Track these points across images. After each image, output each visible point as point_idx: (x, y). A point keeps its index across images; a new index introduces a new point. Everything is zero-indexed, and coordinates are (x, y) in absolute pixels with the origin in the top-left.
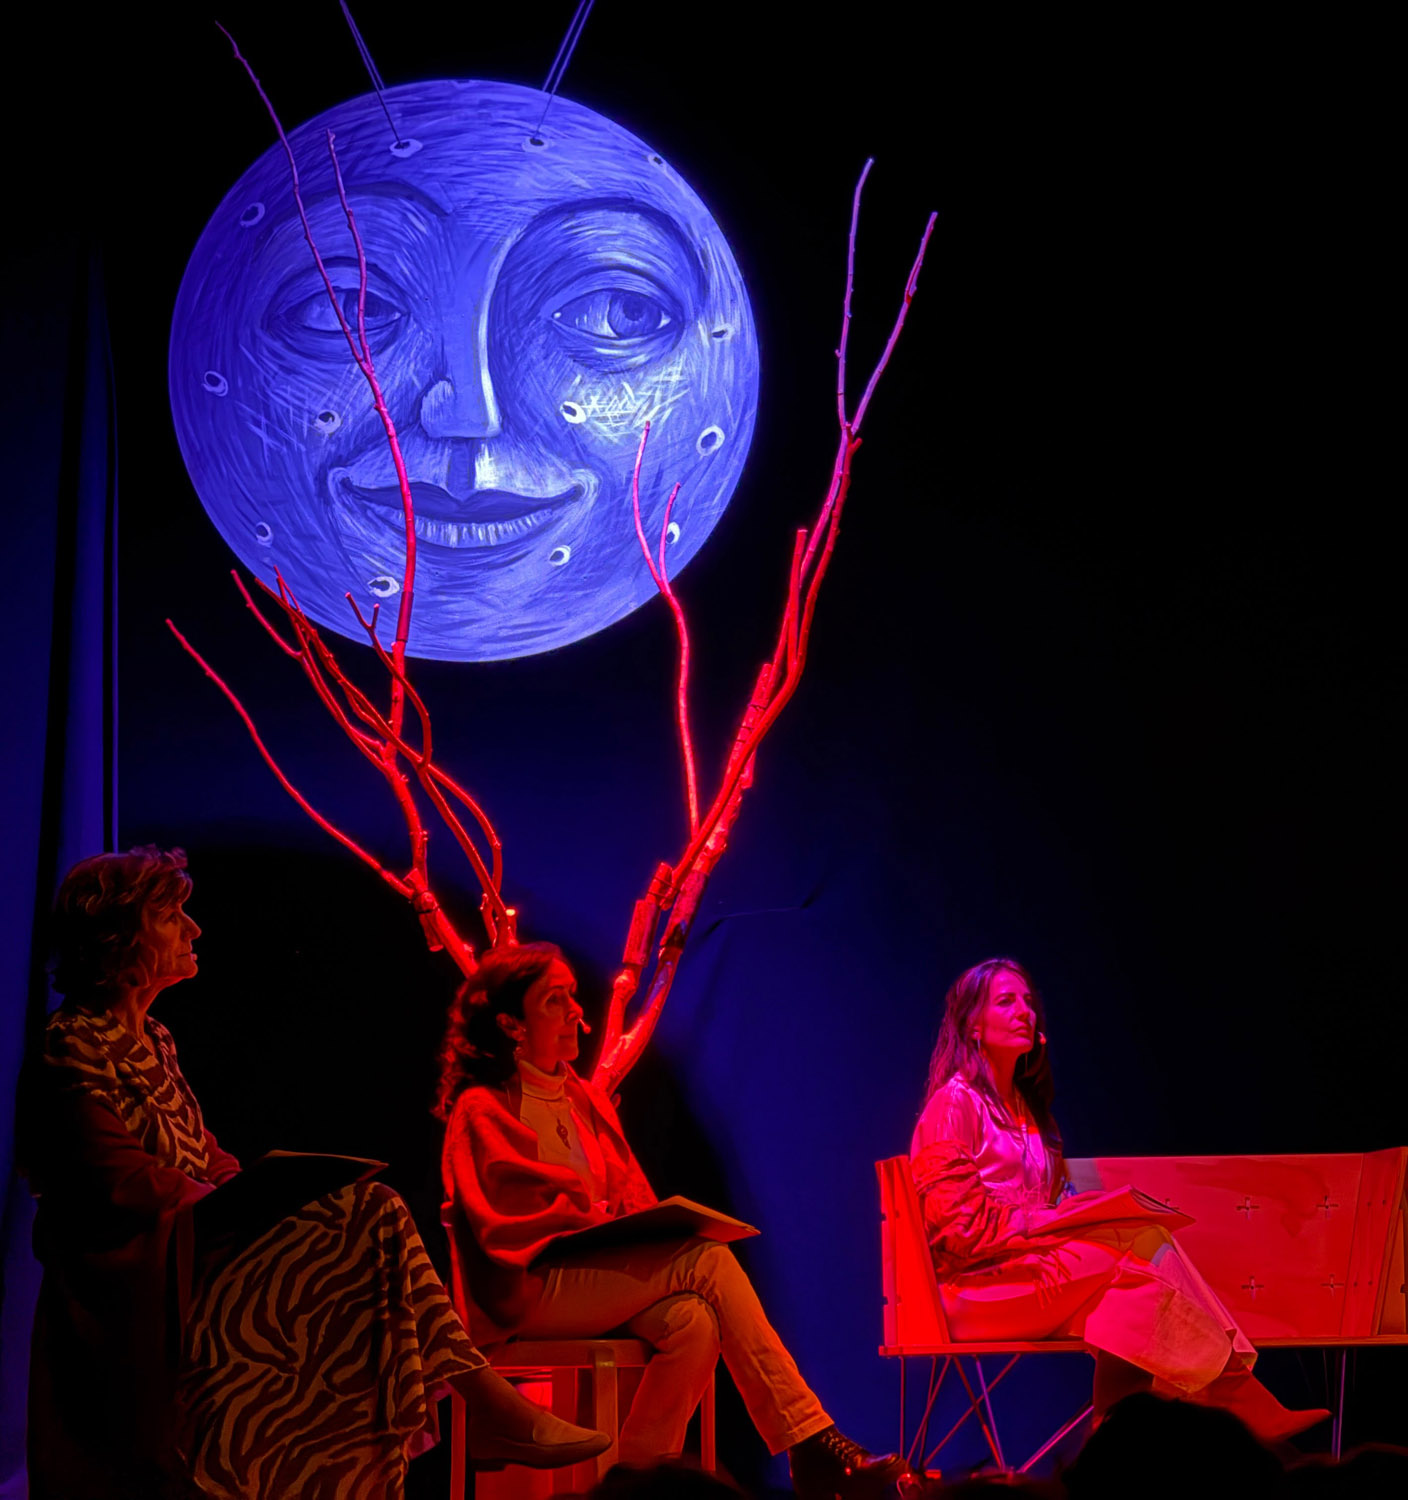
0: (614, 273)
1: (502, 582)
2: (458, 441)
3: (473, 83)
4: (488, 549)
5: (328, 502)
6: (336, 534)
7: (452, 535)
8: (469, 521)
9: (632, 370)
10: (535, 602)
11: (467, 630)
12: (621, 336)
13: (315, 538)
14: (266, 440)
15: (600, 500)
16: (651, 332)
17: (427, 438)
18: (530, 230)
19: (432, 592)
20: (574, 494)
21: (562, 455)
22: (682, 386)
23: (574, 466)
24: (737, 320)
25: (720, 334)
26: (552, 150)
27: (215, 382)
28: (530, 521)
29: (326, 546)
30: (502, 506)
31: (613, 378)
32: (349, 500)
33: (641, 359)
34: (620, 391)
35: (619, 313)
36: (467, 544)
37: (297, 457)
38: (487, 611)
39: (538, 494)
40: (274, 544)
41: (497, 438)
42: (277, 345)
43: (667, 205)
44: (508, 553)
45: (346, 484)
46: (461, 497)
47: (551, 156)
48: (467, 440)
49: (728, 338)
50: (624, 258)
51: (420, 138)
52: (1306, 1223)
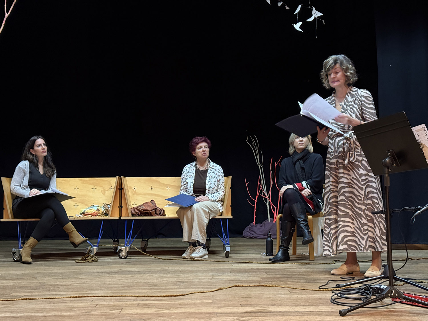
52: (106, 192)
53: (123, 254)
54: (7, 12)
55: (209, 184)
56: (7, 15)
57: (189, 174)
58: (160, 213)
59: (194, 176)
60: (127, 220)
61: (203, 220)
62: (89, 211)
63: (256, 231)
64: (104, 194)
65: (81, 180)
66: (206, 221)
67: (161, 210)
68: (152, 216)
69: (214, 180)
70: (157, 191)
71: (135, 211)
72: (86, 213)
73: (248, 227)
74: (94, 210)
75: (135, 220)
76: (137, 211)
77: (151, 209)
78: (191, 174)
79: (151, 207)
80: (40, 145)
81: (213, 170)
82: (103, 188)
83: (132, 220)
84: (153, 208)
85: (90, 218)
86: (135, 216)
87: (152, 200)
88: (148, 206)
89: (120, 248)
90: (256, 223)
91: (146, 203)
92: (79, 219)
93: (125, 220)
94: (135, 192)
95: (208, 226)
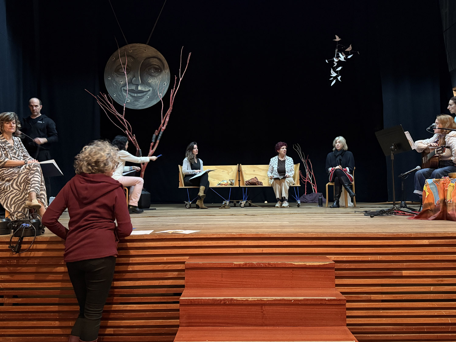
0: (154, 65)
1: (141, 100)
3: (138, 44)
4: (140, 97)
5: (122, 91)
6: (123, 95)
7: (136, 95)
8: (137, 93)
9: (156, 76)
10: (145, 103)
11: (137, 106)
13: (120, 95)
14: (115, 84)
15: (152, 91)
16: (158, 72)
17: (133, 84)
18: (144, 60)
20: (149, 90)
21: (148, 86)
22: (161, 78)
23: (149, 87)
24: (168, 70)
25: (166, 72)
26: (147, 51)
27: (109, 78)
28: (144, 93)
29: (122, 96)
30: (141, 92)
31: (154, 77)
32: (124, 91)
33: (157, 75)
34: (154, 79)
35: (154, 70)
36: (137, 96)
37: (118, 86)
38: (139, 104)
39: (145, 90)
41: (141, 84)
42: (116, 74)
43: (160, 57)
44: (142, 97)
45: (124, 89)
46: (137, 91)
47: (147, 52)
48: (137, 84)
49: (167, 72)
50: (155, 63)
51: (132, 50)
52: (230, 173)
53: (243, 205)
54: (181, 78)
55: (287, 168)
56: (181, 79)
57: (274, 163)
58: (260, 184)
59: (277, 164)
60: (244, 187)
61: (286, 187)
62: (223, 183)
63: (307, 198)
64: (228, 174)
65: (216, 167)
66: (288, 188)
67: (261, 182)
68: (256, 185)
69: (289, 166)
70: (257, 172)
71: (247, 183)
72: (221, 184)
73: (302, 196)
74: (225, 182)
75: (248, 187)
76: (248, 183)
77: (256, 182)
78: (276, 163)
79: (255, 181)
80: (195, 148)
81: (288, 160)
82: (228, 171)
83: (246, 187)
84: (257, 181)
85: (223, 186)
86: (247, 185)
87: (255, 177)
88: (254, 180)
89: (241, 202)
90: (307, 194)
91: (253, 179)
92: (218, 187)
93: (242, 187)
94: (245, 173)
95: (289, 190)
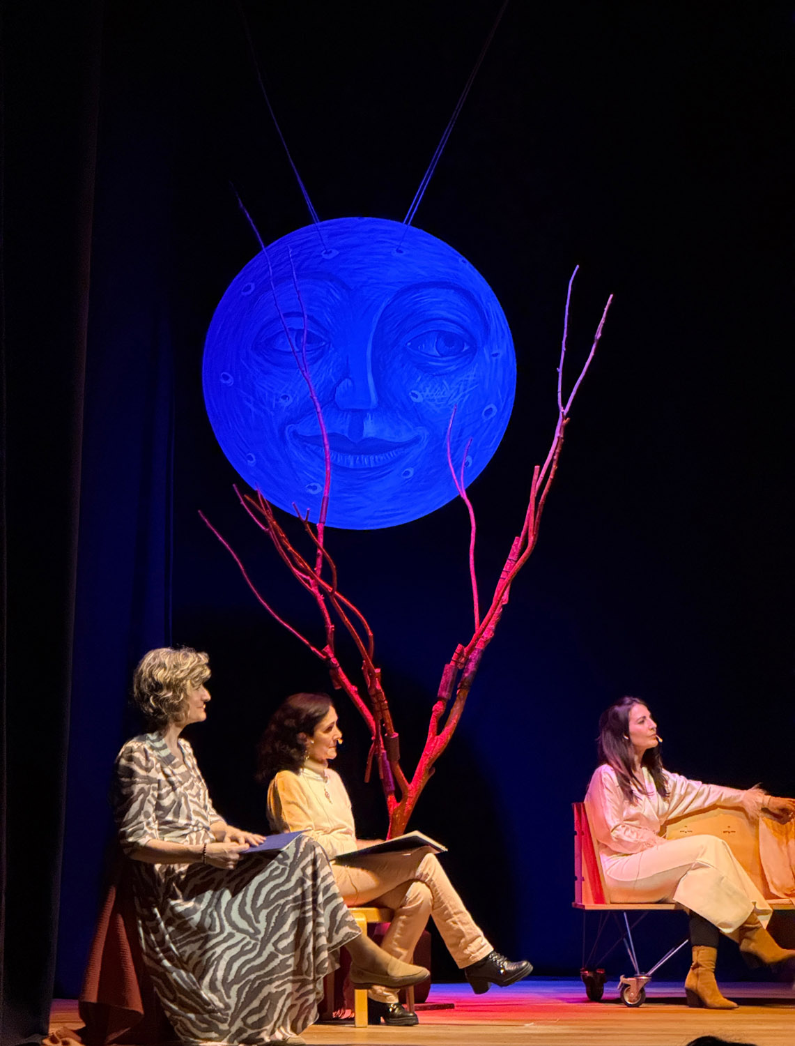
1: (376, 487)
2: (354, 411)
6: (288, 458)
9: (448, 374)
10: (395, 498)
12: (442, 356)
13: (277, 462)
15: (430, 443)
16: (459, 354)
17: (338, 409)
18: (395, 298)
19: (340, 492)
21: (410, 420)
22: (475, 383)
23: (416, 425)
24: (505, 347)
28: (393, 454)
29: (284, 466)
31: (438, 378)
32: (296, 442)
34: (441, 385)
36: (358, 466)
37: (269, 419)
39: (397, 440)
40: (257, 465)
42: (260, 359)
43: (469, 285)
44: (380, 472)
46: (356, 441)
47: (410, 259)
48: (359, 410)
50: (445, 314)
